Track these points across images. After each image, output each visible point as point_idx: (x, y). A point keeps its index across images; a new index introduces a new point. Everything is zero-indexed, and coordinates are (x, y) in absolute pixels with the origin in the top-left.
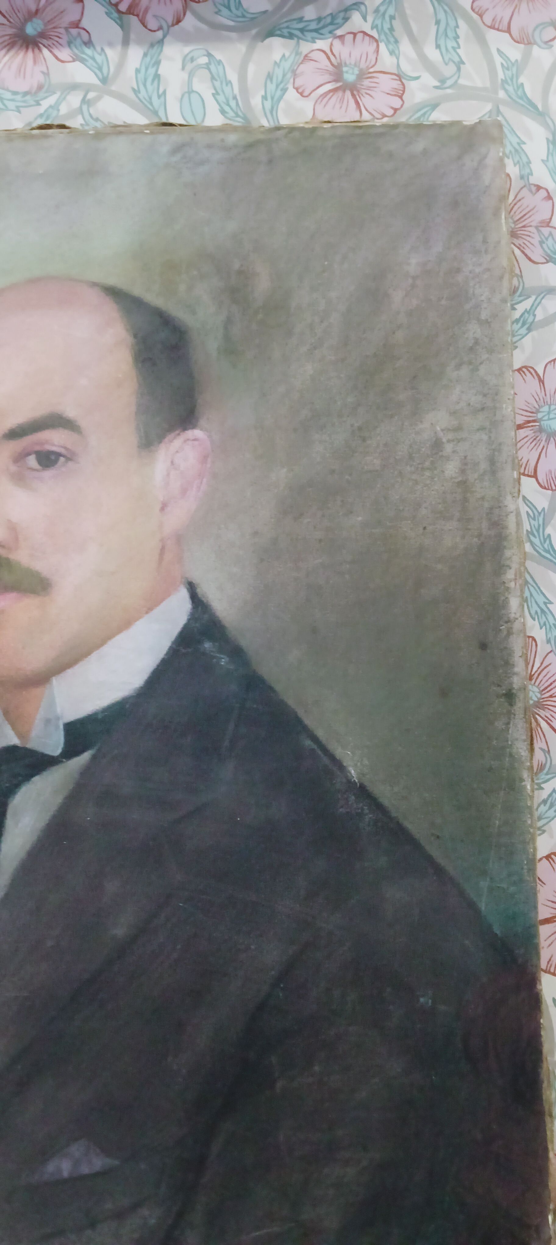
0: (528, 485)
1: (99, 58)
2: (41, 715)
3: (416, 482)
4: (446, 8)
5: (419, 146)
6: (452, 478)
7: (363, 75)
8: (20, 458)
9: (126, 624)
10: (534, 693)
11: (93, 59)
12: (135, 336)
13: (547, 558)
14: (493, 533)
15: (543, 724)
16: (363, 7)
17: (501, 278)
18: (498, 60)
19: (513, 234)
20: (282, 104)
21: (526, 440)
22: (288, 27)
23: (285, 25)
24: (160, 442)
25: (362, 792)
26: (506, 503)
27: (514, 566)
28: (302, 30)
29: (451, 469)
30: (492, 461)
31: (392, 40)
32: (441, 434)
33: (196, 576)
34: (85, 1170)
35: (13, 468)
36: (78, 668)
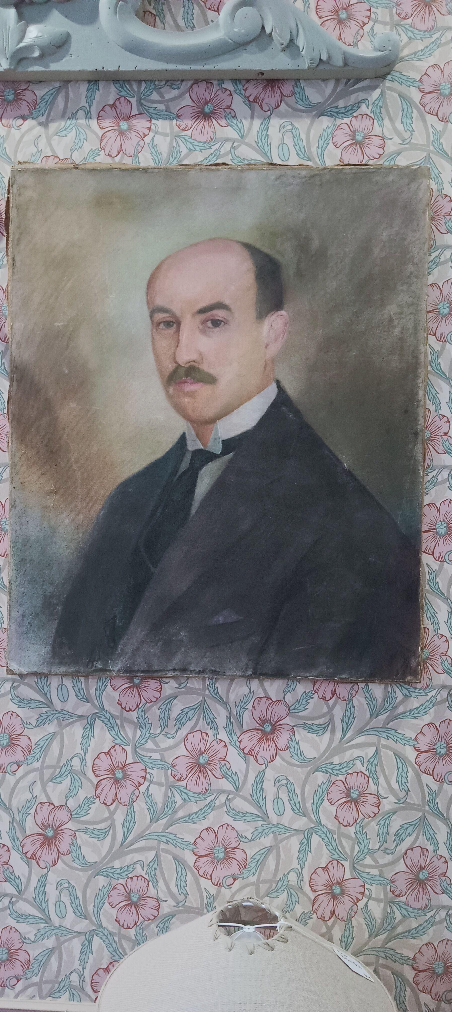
0: (432, 339)
1: (239, 125)
2: (212, 436)
3: (381, 337)
4: (407, 102)
5: (390, 178)
6: (397, 336)
7: (366, 137)
8: (204, 322)
9: (249, 398)
10: (427, 434)
11: (237, 125)
12: (256, 267)
13: (438, 373)
14: (414, 361)
15: (431, 447)
16: (367, 101)
17: (424, 243)
18: (431, 130)
19: (432, 219)
20: (326, 151)
21: (432, 318)
22: (330, 111)
23: (329, 110)
24: (266, 316)
25: (349, 473)
26: (420, 348)
27: (422, 376)
28: (337, 113)
29: (397, 332)
30: (415, 328)
31: (380, 118)
32: (393, 316)
33: (280, 378)
34: (229, 621)
35: (201, 327)
36: (228, 417)
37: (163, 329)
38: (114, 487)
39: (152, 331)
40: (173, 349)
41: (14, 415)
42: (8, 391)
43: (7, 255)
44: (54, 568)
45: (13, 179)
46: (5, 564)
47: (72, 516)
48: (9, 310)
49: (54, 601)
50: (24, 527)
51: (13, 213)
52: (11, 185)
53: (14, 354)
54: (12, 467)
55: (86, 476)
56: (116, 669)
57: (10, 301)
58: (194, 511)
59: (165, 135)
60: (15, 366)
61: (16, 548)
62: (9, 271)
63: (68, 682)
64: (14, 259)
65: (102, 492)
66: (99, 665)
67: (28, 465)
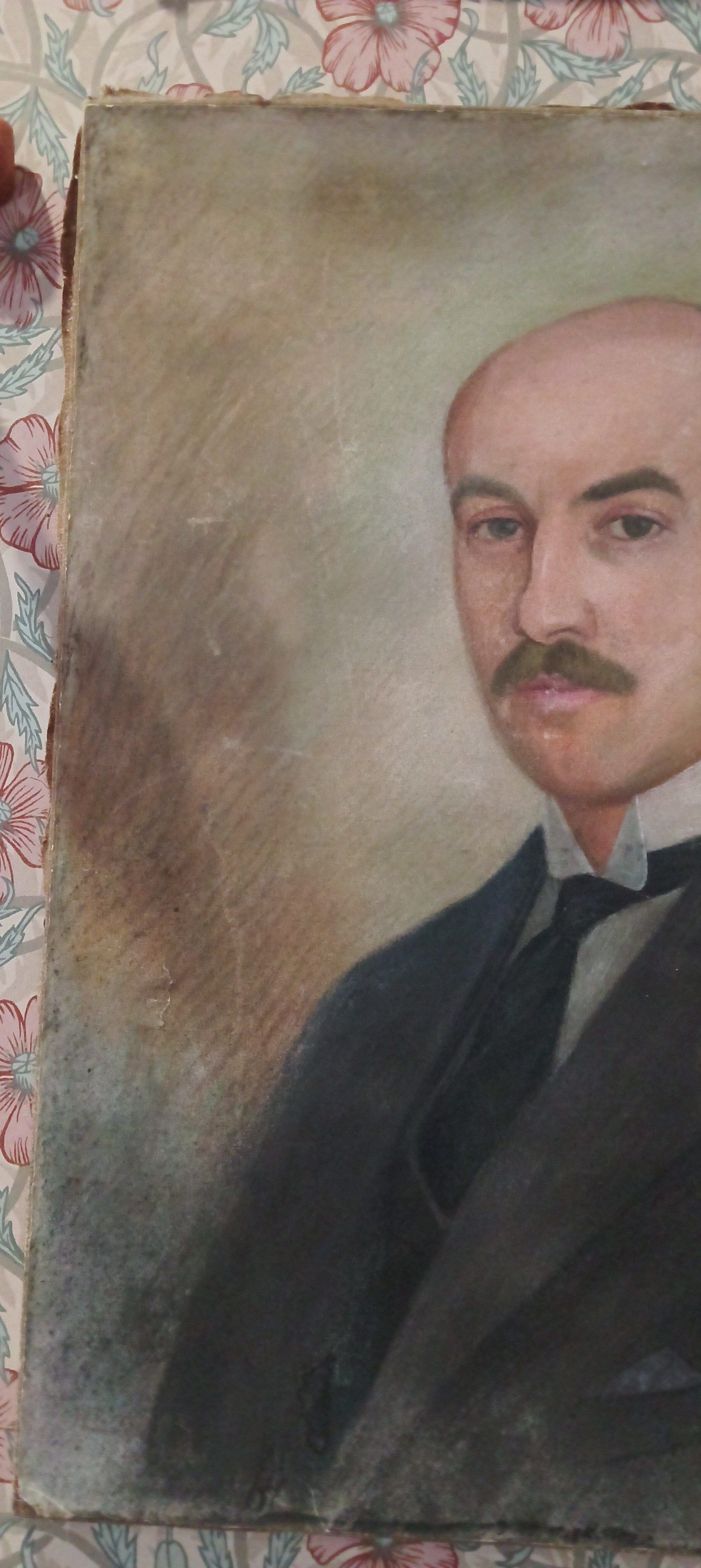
1: (694, 17)
2: (621, 840)
8: (602, 524)
11: (687, 17)
34: (667, 1384)
35: (593, 536)
36: (667, 786)
37: (488, 542)
38: (338, 974)
39: (456, 544)
40: (512, 595)
41: (65, 767)
42: (50, 700)
43: (65, 333)
44: (160, 1210)
45: (91, 131)
46: (18, 1186)
47: (215, 1057)
48: (62, 484)
49: (157, 1305)
50: (79, 1085)
51: (85, 221)
52: (83, 144)
53: (72, 599)
54: (51, 914)
55: (259, 942)
56: (332, 1514)
57: (67, 456)
58: (563, 1052)
59: (494, 38)
60: (74, 631)
61: (54, 1146)
62: (67, 377)
63: (187, 1538)
64: (82, 342)
65: (302, 989)
66: (282, 1502)
67: (99, 908)
